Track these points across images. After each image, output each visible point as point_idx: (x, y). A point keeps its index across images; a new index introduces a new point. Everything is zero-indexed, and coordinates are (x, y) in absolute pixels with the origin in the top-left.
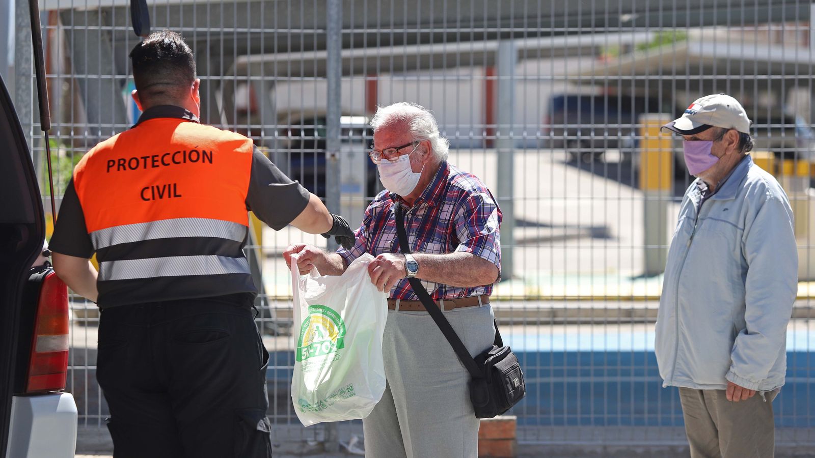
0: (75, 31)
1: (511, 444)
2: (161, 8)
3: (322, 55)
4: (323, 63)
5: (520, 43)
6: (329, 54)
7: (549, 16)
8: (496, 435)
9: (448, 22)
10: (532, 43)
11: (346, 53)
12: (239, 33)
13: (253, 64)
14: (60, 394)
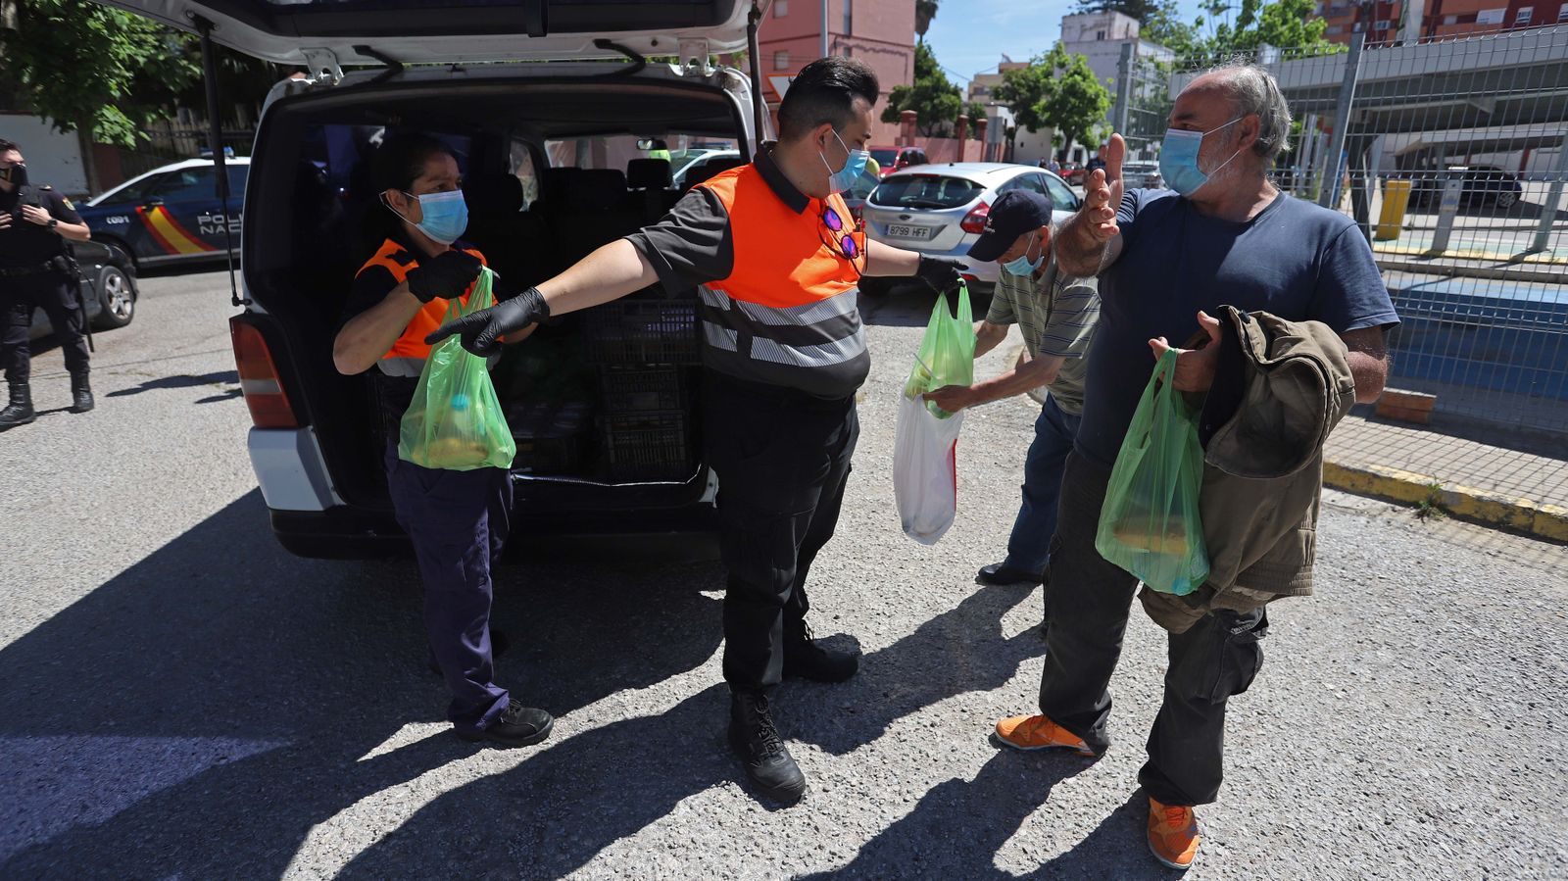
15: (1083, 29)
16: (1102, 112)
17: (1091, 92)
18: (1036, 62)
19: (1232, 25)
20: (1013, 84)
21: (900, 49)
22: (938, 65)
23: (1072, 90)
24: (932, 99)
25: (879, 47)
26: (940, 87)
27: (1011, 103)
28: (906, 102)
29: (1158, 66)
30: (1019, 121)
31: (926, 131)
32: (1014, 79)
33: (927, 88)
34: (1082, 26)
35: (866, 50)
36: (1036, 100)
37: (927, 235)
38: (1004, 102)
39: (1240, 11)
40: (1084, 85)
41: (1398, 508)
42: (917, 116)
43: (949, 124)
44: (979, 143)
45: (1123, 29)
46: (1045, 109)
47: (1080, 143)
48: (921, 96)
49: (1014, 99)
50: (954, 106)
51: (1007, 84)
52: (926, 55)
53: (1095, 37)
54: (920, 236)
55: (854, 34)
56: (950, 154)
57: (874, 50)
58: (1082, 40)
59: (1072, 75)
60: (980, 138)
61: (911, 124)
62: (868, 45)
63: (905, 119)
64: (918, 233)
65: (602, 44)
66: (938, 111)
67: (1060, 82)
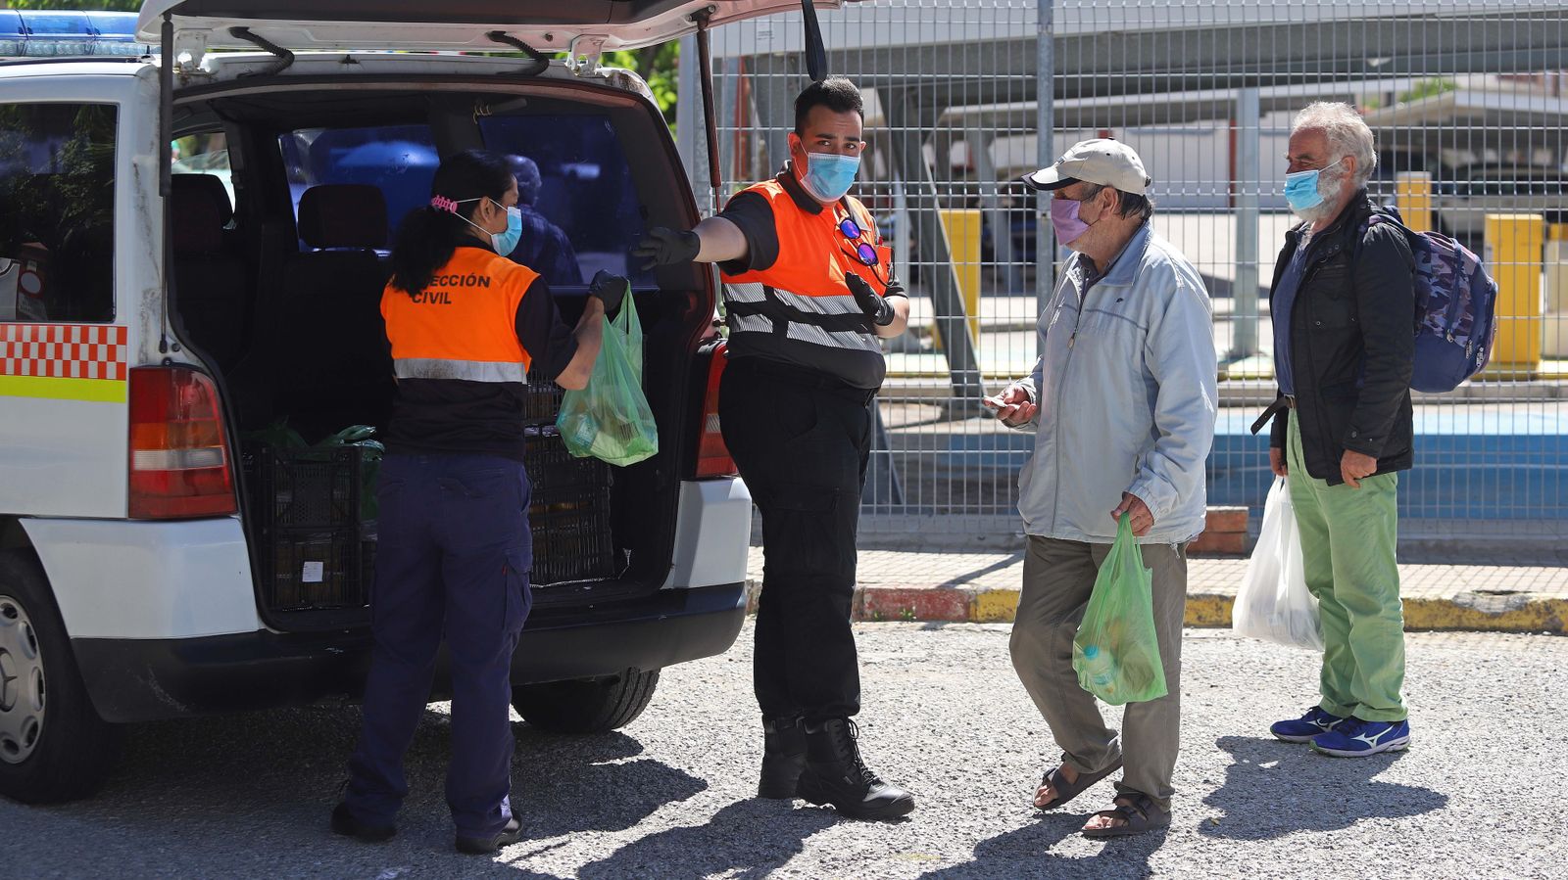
0: (758, 78)
1: (1242, 537)
2: (838, 54)
3: (1032, 105)
4: (1032, 113)
5: (1266, 92)
6: (1039, 106)
7: (1301, 59)
8: (1225, 528)
9: (1172, 66)
10: (1281, 91)
11: (1058, 104)
12: (938, 80)
13: (969, 115)
14: (732, 479)
65: (497, 37)
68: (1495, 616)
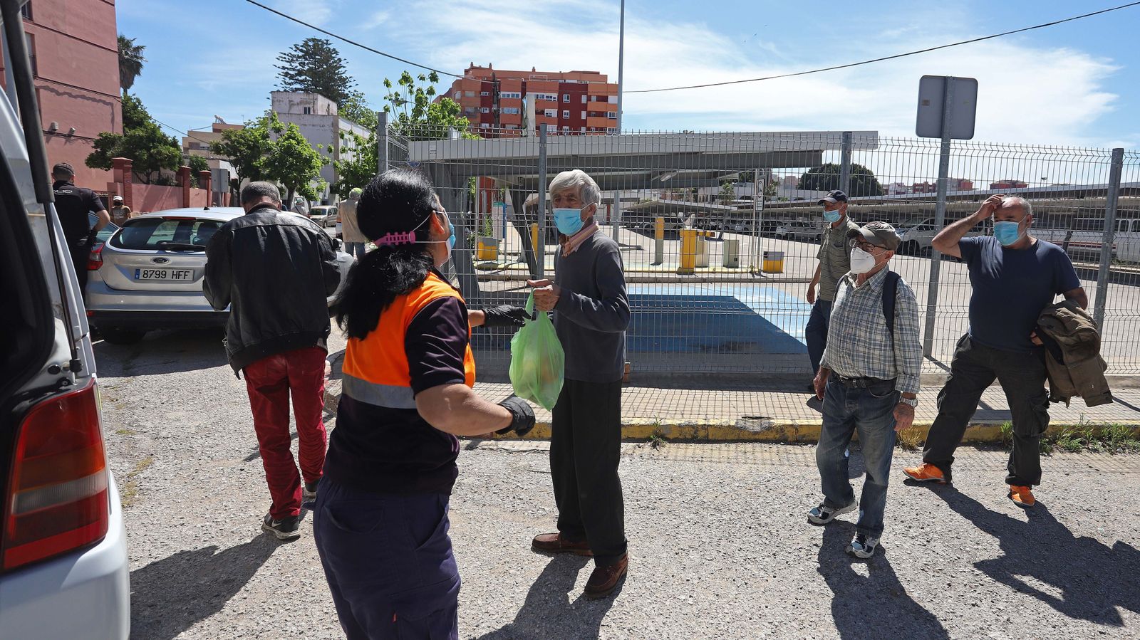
15: (291, 104)
16: (316, 170)
17: (305, 153)
18: (250, 126)
19: (410, 114)
20: (233, 142)
21: (104, 98)
22: (150, 118)
23: (288, 151)
24: (148, 149)
25: (76, 92)
26: (155, 137)
27: (232, 158)
28: (117, 149)
29: (356, 138)
30: (242, 174)
31: (145, 179)
32: (233, 138)
33: (141, 138)
34: (290, 101)
35: (58, 94)
36: (257, 157)
37: (190, 276)
38: (225, 157)
39: (414, 106)
40: (299, 148)
41: (641, 444)
42: (133, 163)
43: (169, 173)
44: (205, 191)
45: (326, 108)
46: (266, 165)
47: (300, 194)
48: (132, 146)
49: (235, 155)
50: (176, 156)
51: (226, 141)
52: (135, 107)
53: (303, 112)
54: (181, 278)
55: (40, 75)
56: (175, 201)
57: (70, 95)
58: (291, 112)
59: (287, 139)
60: (205, 187)
61: (125, 170)
62: (61, 89)
63: (119, 165)
64: (178, 275)
66: (157, 160)
67: (278, 144)
68: (756, 433)
